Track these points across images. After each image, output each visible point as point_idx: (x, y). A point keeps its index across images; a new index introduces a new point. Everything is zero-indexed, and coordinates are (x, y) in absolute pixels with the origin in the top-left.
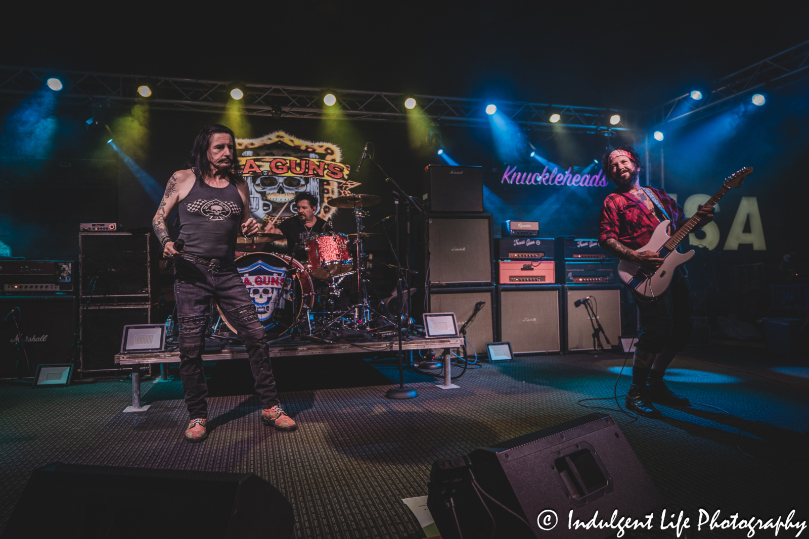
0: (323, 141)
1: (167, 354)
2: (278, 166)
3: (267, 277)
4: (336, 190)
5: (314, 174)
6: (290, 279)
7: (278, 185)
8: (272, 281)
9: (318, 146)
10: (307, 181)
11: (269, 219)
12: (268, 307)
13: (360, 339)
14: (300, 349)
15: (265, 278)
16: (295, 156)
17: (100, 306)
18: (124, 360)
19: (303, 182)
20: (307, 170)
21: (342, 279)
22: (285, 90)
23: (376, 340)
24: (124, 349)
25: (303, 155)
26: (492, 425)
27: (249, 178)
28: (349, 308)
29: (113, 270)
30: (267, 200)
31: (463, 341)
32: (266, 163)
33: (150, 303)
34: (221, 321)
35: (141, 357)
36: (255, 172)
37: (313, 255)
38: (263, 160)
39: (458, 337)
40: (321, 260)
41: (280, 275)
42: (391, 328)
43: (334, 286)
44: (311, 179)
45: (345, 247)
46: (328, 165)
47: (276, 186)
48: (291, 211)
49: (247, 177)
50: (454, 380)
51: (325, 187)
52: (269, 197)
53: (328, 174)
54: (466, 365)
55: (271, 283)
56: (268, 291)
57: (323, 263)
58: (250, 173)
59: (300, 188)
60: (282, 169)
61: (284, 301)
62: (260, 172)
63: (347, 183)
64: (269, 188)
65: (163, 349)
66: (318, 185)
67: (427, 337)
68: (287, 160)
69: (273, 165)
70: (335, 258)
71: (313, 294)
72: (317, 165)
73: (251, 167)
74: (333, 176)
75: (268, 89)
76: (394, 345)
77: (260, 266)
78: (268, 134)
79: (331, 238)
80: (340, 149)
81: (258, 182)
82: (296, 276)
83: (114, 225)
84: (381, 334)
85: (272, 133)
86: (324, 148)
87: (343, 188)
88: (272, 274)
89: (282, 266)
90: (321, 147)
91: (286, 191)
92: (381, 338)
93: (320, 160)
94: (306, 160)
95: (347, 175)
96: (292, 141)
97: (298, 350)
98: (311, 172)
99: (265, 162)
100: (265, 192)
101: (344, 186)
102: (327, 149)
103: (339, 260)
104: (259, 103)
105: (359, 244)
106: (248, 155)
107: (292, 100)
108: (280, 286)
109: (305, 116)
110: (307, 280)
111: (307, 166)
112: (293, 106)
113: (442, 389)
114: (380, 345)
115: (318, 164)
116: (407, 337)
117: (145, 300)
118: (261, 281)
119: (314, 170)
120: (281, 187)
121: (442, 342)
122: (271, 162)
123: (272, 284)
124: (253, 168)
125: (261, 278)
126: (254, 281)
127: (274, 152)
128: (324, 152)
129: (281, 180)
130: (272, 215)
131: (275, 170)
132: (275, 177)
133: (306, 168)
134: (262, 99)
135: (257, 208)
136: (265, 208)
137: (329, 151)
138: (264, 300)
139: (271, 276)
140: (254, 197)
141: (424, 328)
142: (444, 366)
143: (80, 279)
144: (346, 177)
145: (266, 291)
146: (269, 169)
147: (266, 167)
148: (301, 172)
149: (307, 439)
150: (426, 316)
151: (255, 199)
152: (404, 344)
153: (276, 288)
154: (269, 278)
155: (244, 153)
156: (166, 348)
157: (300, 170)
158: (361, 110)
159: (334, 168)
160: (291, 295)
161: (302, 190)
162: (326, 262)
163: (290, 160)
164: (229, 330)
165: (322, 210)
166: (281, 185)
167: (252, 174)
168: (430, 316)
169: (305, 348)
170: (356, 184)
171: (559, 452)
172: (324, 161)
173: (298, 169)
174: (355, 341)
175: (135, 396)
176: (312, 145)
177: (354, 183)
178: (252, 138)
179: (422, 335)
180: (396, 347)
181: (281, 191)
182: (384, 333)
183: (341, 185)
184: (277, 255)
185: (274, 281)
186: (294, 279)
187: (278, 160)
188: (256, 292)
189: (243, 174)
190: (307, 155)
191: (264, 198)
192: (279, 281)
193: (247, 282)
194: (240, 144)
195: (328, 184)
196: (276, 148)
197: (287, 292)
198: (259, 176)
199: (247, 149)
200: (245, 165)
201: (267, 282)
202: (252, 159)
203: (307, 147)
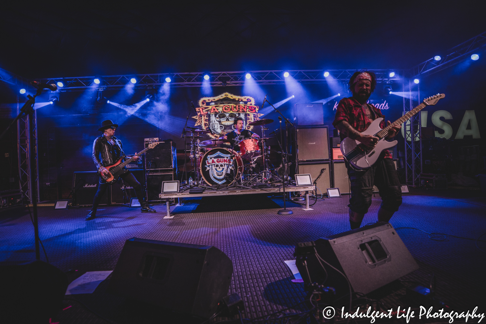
0: (246, 96)
1: (180, 194)
2: (226, 108)
3: (222, 159)
4: (253, 118)
5: (242, 111)
10: (239, 114)
11: (222, 133)
12: (223, 173)
13: (265, 187)
15: (221, 159)
16: (233, 103)
17: (153, 173)
18: (163, 196)
19: (237, 115)
20: (239, 110)
21: (256, 159)
22: (228, 74)
23: (273, 187)
24: (163, 192)
25: (237, 103)
26: (329, 228)
27: (213, 115)
28: (260, 172)
29: (158, 158)
31: (315, 187)
33: (173, 172)
34: (203, 179)
35: (170, 195)
36: (216, 112)
37: (242, 148)
39: (312, 186)
40: (246, 150)
41: (227, 158)
42: (280, 182)
43: (252, 163)
45: (257, 144)
46: (249, 106)
47: (225, 118)
48: (232, 129)
49: (212, 114)
50: (311, 206)
51: (248, 117)
52: (222, 123)
53: (249, 111)
54: (316, 199)
56: (223, 165)
57: (247, 152)
60: (228, 110)
61: (230, 170)
62: (218, 112)
63: (258, 114)
64: (222, 119)
65: (178, 192)
66: (244, 116)
67: (297, 186)
69: (224, 108)
70: (252, 149)
71: (243, 166)
73: (214, 110)
74: (251, 111)
75: (220, 74)
76: (281, 190)
77: (219, 154)
78: (221, 94)
79: (250, 140)
80: (254, 99)
81: (217, 116)
82: (235, 158)
83: (157, 138)
84: (275, 185)
85: (223, 94)
86: (246, 99)
88: (224, 157)
89: (228, 154)
90: (245, 98)
91: (230, 120)
92: (275, 186)
94: (238, 105)
95: (258, 111)
96: (232, 97)
97: (236, 192)
98: (241, 110)
99: (220, 107)
100: (221, 121)
101: (256, 116)
102: (248, 99)
103: (254, 150)
104: (217, 81)
105: (264, 142)
107: (231, 77)
108: (228, 163)
109: (237, 85)
110: (240, 160)
111: (239, 108)
112: (232, 80)
113: (305, 211)
114: (274, 189)
115: (244, 106)
116: (287, 186)
117: (171, 170)
118: (219, 161)
119: (242, 109)
120: (227, 118)
121: (304, 188)
122: (223, 107)
123: (224, 162)
124: (215, 110)
125: (219, 160)
126: (216, 161)
128: (246, 101)
129: (227, 115)
130: (224, 131)
131: (225, 111)
132: (225, 114)
133: (238, 109)
134: (218, 79)
136: (221, 128)
137: (249, 100)
138: (221, 170)
139: (224, 159)
140: (216, 124)
141: (295, 182)
142: (305, 200)
143: (145, 162)
144: (257, 112)
145: (221, 166)
146: (222, 110)
147: (220, 109)
148: (237, 111)
149: (241, 232)
150: (296, 176)
152: (286, 189)
153: (226, 164)
155: (211, 104)
156: (180, 191)
158: (263, 80)
159: (251, 108)
160: (233, 167)
162: (248, 151)
163: (231, 106)
164: (206, 183)
165: (247, 127)
166: (227, 117)
167: (214, 113)
168: (298, 175)
169: (240, 191)
171: (362, 241)
172: (247, 105)
173: (235, 109)
174: (262, 188)
175: (168, 212)
176: (241, 98)
177: (261, 114)
179: (295, 185)
180: (282, 191)
181: (227, 120)
184: (226, 149)
185: (225, 161)
186: (234, 160)
187: (226, 106)
188: (217, 166)
189: (210, 113)
190: (238, 102)
191: (220, 124)
192: (227, 161)
193: (213, 162)
194: (209, 100)
195: (249, 115)
196: (225, 101)
197: (231, 165)
198: (218, 114)
199: (212, 102)
200: (211, 109)
201: (222, 161)
202: (214, 106)
203: (239, 99)
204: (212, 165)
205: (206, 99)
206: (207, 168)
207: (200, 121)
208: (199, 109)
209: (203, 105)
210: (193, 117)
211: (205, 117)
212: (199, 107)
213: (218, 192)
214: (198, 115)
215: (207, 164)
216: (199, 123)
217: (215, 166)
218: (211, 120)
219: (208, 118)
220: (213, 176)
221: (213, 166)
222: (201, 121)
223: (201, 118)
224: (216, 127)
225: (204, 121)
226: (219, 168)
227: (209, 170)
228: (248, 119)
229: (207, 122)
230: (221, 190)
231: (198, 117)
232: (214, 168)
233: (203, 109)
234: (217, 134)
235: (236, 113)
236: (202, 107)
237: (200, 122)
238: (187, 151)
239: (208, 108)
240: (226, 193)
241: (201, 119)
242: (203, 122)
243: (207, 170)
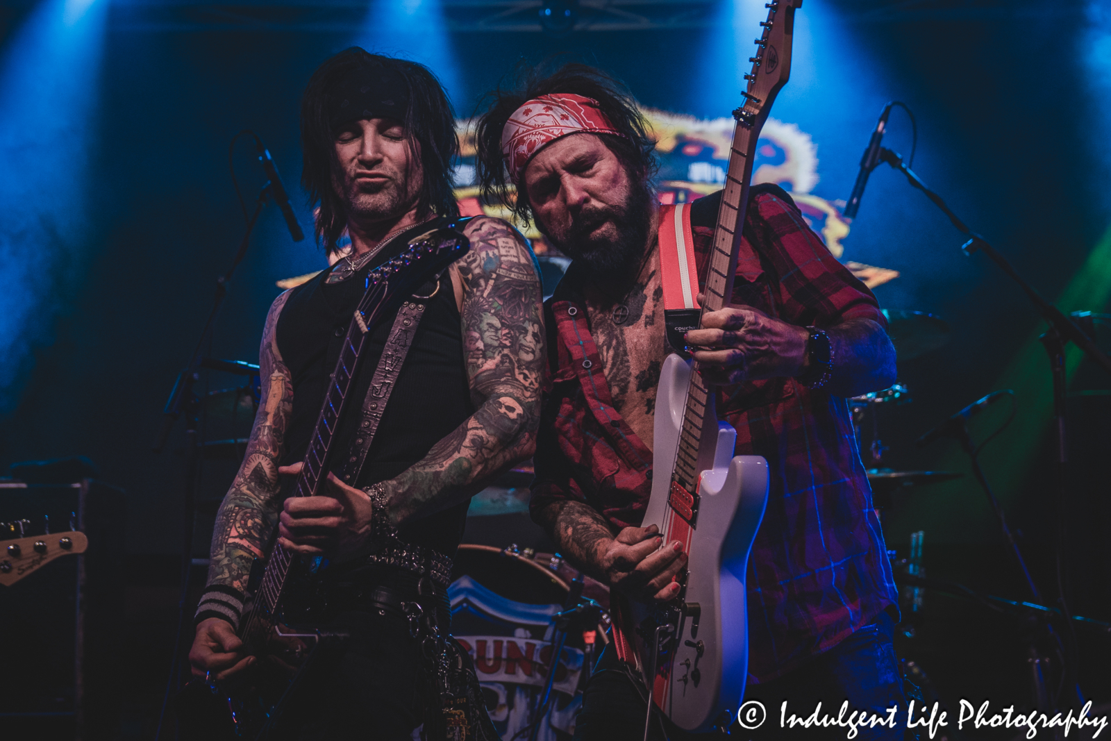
3: (490, 641)
6: (579, 652)
8: (508, 660)
9: (725, 133)
15: (482, 645)
41: (537, 632)
55: (503, 663)
77: (466, 600)
80: (812, 140)
88: (509, 629)
89: (545, 603)
94: (676, 191)
95: (841, 241)
102: (757, 144)
108: (537, 680)
123: (511, 670)
137: (767, 151)
139: (505, 639)
144: (836, 250)
153: (523, 687)
154: (498, 645)
170: (877, 276)
176: (700, 132)
177: (869, 272)
184: (531, 557)
185: (514, 659)
186: (588, 649)
190: (678, 169)
192: (537, 658)
197: (564, 701)
201: (491, 663)
202: (472, 197)
203: (682, 141)
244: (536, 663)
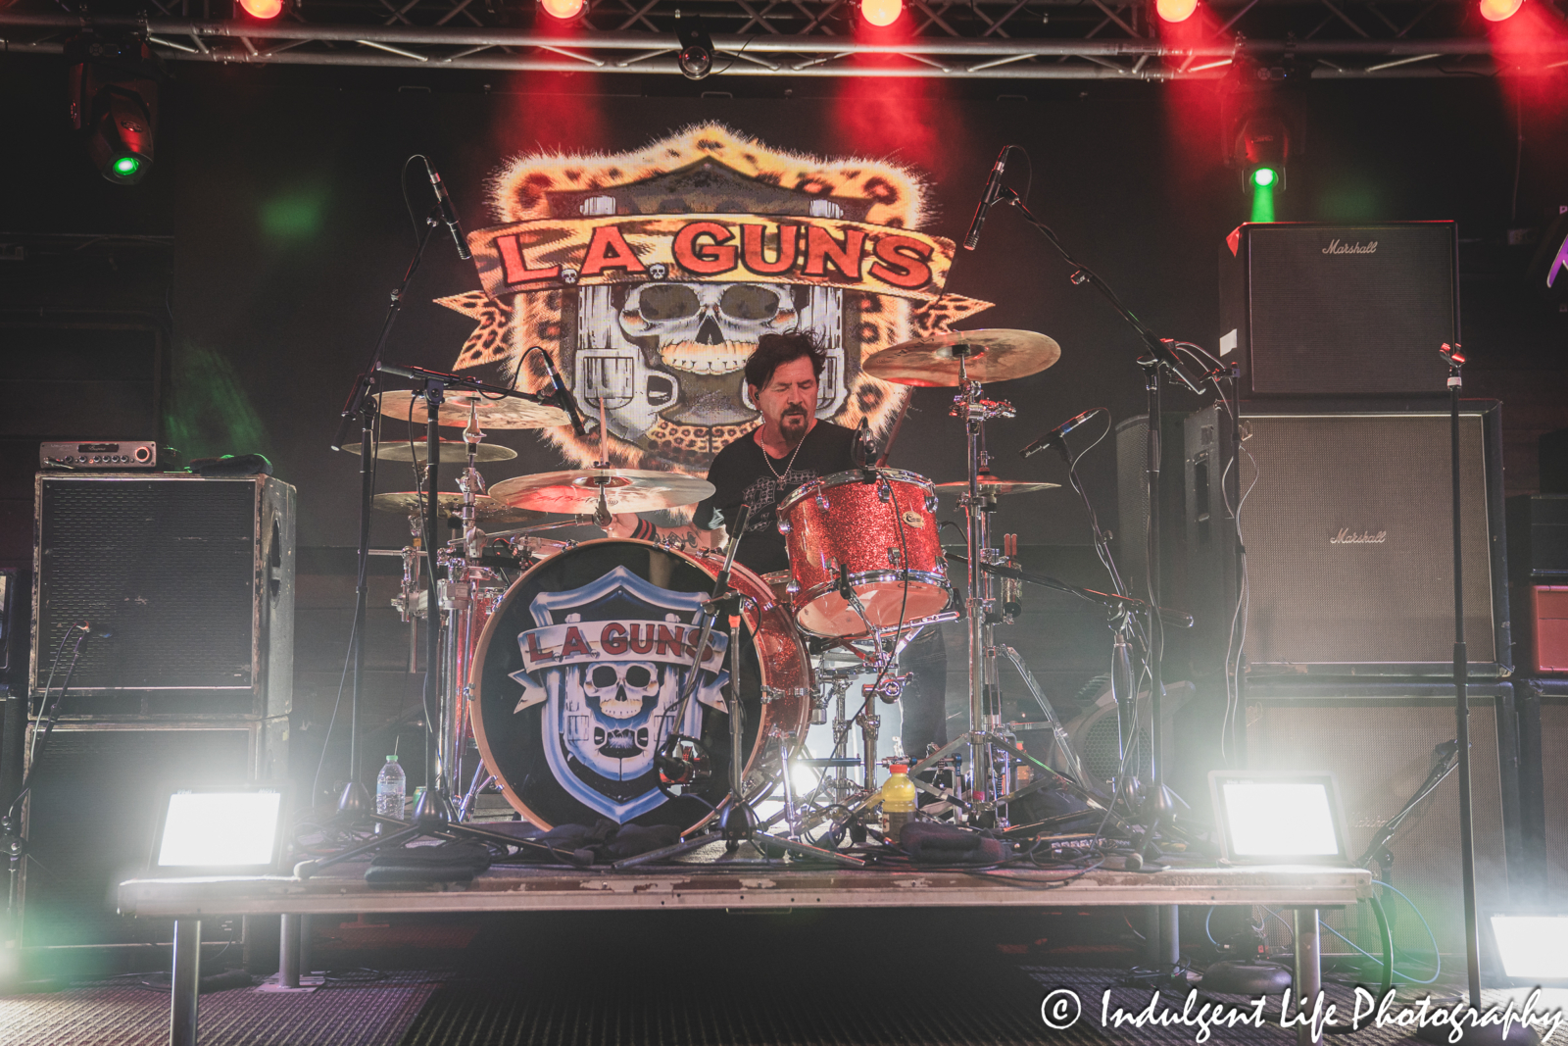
0: (861, 155)
2: (702, 246)
3: (643, 624)
4: (903, 328)
5: (826, 272)
6: (723, 634)
7: (702, 315)
8: (659, 641)
9: (842, 173)
10: (801, 297)
11: (667, 432)
12: (644, 733)
13: (967, 855)
14: (746, 882)
15: (636, 628)
16: (759, 210)
17: (91, 721)
19: (786, 302)
21: (909, 637)
25: (789, 205)
27: (604, 289)
30: (661, 367)
32: (661, 237)
36: (624, 268)
38: (649, 227)
39: (1349, 869)
41: (686, 617)
44: (817, 289)
45: (918, 524)
46: (876, 239)
47: (695, 318)
48: (743, 406)
49: (595, 287)
50: (1335, 1037)
51: (866, 317)
52: (669, 357)
53: (877, 270)
55: (655, 645)
56: (647, 674)
57: (842, 577)
58: (606, 272)
59: (775, 324)
60: (716, 257)
61: (699, 712)
62: (640, 268)
63: (942, 303)
64: (669, 324)
66: (839, 313)
67: (1225, 862)
68: (734, 225)
69: (684, 243)
70: (883, 562)
72: (836, 241)
73: (610, 251)
74: (892, 277)
77: (621, 588)
78: (667, 135)
79: (872, 489)
80: (920, 182)
81: (633, 302)
82: (743, 623)
83: (150, 446)
84: (1046, 844)
85: (681, 133)
86: (862, 180)
87: (930, 323)
88: (660, 614)
89: (694, 589)
90: (853, 175)
91: (726, 333)
93: (847, 223)
94: (798, 224)
95: (944, 274)
96: (750, 158)
97: (738, 885)
98: (815, 267)
99: (659, 233)
100: (657, 338)
101: (933, 313)
102: (872, 183)
103: (897, 570)
104: (638, 30)
106: (597, 213)
107: (752, 14)
108: (686, 660)
109: (797, 70)
111: (802, 244)
112: (755, 33)
114: (1044, 882)
115: (840, 236)
117: (241, 703)
118: (622, 641)
119: (827, 257)
120: (710, 320)
122: (676, 234)
123: (661, 651)
124: (616, 255)
125: (621, 630)
126: (598, 638)
127: (690, 198)
128: (860, 194)
129: (710, 296)
130: (677, 417)
131: (691, 263)
132: (691, 286)
133: (798, 252)
134: (646, 15)
135: (629, 393)
136: (655, 394)
137: (881, 191)
138: (630, 708)
139: (656, 623)
140: (617, 358)
143: (34, 630)
145: (638, 677)
146: (671, 260)
147: (658, 252)
148: (782, 267)
150: (1221, 782)
151: (621, 362)
153: (673, 666)
154: (650, 628)
155: (587, 206)
157: (778, 259)
159: (897, 249)
160: (726, 692)
161: (781, 327)
162: (851, 576)
163: (742, 226)
165: (854, 399)
166: (710, 313)
167: (611, 277)
168: (1239, 781)
169: (766, 882)
170: (977, 306)
172: (862, 225)
173: (770, 256)
176: (820, 172)
177: (970, 302)
178: (613, 153)
181: (710, 333)
182: (1060, 841)
183: (923, 310)
185: (665, 641)
186: (733, 633)
187: (704, 227)
188: (605, 677)
189: (580, 275)
190: (801, 205)
191: (653, 361)
192: (685, 640)
193: (575, 643)
194: (573, 176)
195: (876, 306)
196: (698, 184)
197: (710, 679)
198: (636, 285)
199: (596, 189)
200: (588, 247)
201: (643, 645)
202: (613, 225)
203: (804, 180)
204: (562, 669)
205: (554, 166)
206: (524, 689)
207: (494, 333)
208: (494, 243)
209: (525, 215)
210: (445, 301)
211: (540, 306)
212: (491, 221)
213: (596, 884)
214: (480, 287)
215: (526, 658)
216: (487, 345)
217: (589, 678)
218: (583, 332)
219: (557, 315)
220: (566, 752)
221: (573, 679)
222: (501, 332)
223: (503, 313)
224: (617, 380)
225: (528, 334)
226: (621, 695)
227: (536, 710)
228: (867, 333)
229: (552, 346)
230: (630, 872)
231: (480, 302)
232: (576, 693)
233: (526, 239)
234: (624, 441)
235: (780, 286)
236: (514, 230)
237: (498, 342)
238: (371, 552)
239: (563, 234)
240: (661, 895)
241: (508, 316)
242: (521, 342)
243: (520, 707)
244: (685, 644)
